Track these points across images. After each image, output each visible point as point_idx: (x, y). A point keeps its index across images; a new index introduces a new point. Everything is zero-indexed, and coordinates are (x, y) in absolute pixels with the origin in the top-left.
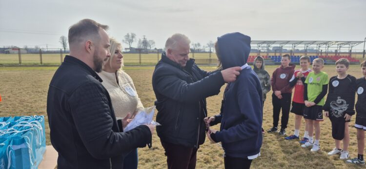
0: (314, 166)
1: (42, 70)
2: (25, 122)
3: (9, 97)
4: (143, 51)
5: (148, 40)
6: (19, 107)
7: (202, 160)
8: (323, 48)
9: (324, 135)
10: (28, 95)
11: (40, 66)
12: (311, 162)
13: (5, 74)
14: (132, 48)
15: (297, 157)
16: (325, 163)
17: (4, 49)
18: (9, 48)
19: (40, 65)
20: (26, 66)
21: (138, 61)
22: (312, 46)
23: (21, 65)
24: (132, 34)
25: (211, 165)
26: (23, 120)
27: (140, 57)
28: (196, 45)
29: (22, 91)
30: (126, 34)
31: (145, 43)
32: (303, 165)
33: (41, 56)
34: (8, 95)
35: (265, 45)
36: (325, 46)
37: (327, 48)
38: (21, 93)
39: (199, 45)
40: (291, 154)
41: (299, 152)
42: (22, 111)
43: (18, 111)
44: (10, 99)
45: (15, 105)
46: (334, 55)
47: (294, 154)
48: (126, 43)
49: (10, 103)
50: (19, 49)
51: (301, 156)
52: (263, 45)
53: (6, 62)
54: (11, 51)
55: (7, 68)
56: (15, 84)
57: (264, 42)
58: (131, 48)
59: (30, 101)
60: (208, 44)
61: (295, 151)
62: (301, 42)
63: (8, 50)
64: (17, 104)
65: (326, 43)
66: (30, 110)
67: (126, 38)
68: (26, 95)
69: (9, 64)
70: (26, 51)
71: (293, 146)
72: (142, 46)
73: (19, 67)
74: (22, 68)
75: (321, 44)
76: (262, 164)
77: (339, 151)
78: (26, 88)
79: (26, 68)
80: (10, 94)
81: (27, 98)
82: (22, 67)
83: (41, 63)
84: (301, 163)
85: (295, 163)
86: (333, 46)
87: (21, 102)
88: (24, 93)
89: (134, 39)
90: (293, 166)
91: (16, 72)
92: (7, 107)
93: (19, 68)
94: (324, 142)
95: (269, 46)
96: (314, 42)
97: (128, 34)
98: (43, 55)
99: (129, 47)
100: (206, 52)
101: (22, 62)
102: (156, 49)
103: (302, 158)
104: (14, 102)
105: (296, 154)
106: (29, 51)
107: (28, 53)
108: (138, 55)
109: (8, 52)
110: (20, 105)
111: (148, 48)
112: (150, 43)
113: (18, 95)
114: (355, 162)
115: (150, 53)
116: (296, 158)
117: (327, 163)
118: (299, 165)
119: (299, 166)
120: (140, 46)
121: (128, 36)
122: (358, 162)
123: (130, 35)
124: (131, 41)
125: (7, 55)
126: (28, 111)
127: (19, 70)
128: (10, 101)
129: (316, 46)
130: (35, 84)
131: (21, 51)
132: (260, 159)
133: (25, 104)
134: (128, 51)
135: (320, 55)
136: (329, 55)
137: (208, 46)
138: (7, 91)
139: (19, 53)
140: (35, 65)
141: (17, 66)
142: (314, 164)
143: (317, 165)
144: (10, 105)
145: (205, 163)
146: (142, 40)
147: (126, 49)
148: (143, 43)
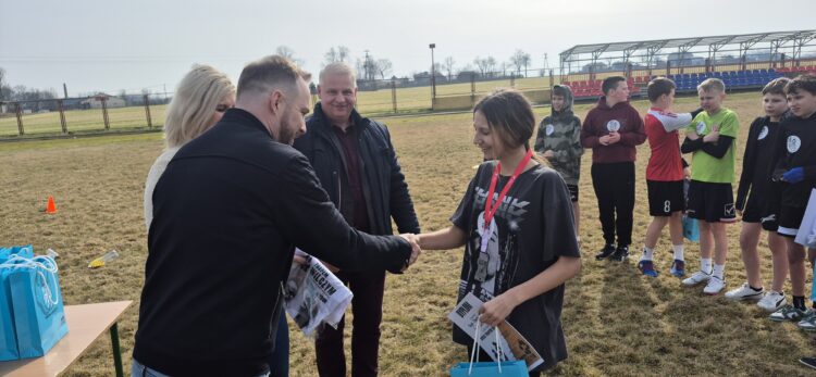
0: (700, 332)
1: (149, 140)
3: (72, 201)
4: (367, 84)
5: (375, 59)
6: (88, 223)
10: (110, 197)
11: (147, 132)
12: (694, 325)
13: (74, 153)
16: (730, 326)
17: (80, 99)
18: (89, 98)
19: (148, 128)
20: (118, 133)
22: (759, 45)
23: (110, 131)
24: (341, 49)
28: (484, 62)
29: (101, 186)
30: (329, 51)
31: (370, 66)
32: (676, 331)
33: (148, 111)
34: (71, 198)
35: (644, 51)
36: (791, 43)
38: (98, 191)
39: (492, 61)
40: (653, 306)
41: (673, 302)
42: (92, 230)
43: (84, 228)
44: (74, 206)
45: (81, 217)
47: (660, 306)
49: (72, 214)
51: (676, 309)
52: (638, 52)
53: (81, 127)
54: (93, 102)
55: (81, 139)
56: (89, 174)
57: (640, 45)
59: (112, 208)
60: (512, 58)
61: (665, 300)
62: (729, 39)
63: (88, 101)
65: (794, 36)
66: (108, 227)
68: (107, 196)
69: (86, 131)
70: (122, 102)
71: (663, 287)
72: (364, 75)
73: (105, 137)
74: (110, 139)
75: (782, 39)
76: (577, 330)
77: (752, 292)
78: (110, 180)
79: (118, 139)
80: (76, 196)
81: (107, 201)
82: (110, 137)
83: (150, 125)
86: (811, 43)
87: (94, 211)
88: (103, 191)
90: (650, 335)
91: (96, 147)
92: (65, 224)
93: (103, 139)
95: (653, 54)
96: (762, 37)
97: (332, 49)
98: (152, 107)
100: (506, 78)
101: (111, 125)
102: (394, 78)
103: (676, 315)
104: (80, 212)
106: (128, 101)
107: (127, 105)
109: (87, 107)
110: (90, 218)
111: (378, 77)
112: (382, 67)
113: (90, 197)
115: (382, 88)
117: (735, 326)
119: (663, 335)
121: (332, 53)
123: (337, 51)
125: (86, 111)
126: (104, 230)
127: (104, 144)
128: (73, 210)
129: (768, 44)
130: (130, 172)
131: (109, 101)
132: (577, 319)
133: (101, 214)
135: (779, 65)
136: (802, 64)
137: (511, 62)
138: (69, 189)
139: (105, 107)
140: (137, 131)
141: (102, 135)
142: (700, 329)
143: (709, 330)
144: (72, 218)
146: (363, 60)
148: (365, 66)
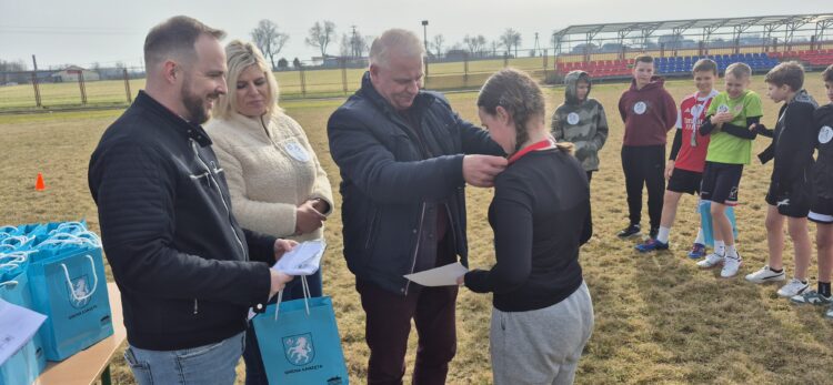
0: (721, 312)
2: (66, 234)
3: (61, 178)
4: (354, 62)
6: (81, 201)
7: (467, 304)
8: (780, 34)
9: (757, 241)
12: (715, 305)
13: (52, 128)
14: (327, 56)
15: (683, 294)
16: (749, 306)
17: (51, 72)
18: (60, 70)
20: (97, 108)
21: (341, 87)
22: (753, 29)
24: (327, 24)
25: (485, 315)
26: (64, 231)
27: (344, 77)
28: (474, 40)
30: (313, 25)
31: (356, 42)
32: (697, 311)
33: (128, 85)
34: (59, 174)
35: (638, 33)
36: (784, 27)
37: (789, 33)
39: (482, 40)
40: (672, 286)
41: (691, 283)
44: (63, 183)
45: (73, 195)
46: (808, 48)
47: (679, 286)
48: (314, 45)
49: (62, 192)
50: (79, 71)
51: (694, 290)
52: (633, 33)
53: (55, 101)
54: (65, 75)
55: (58, 114)
56: (73, 150)
57: (634, 26)
58: (325, 57)
60: (502, 38)
61: (683, 281)
62: (724, 22)
63: (60, 74)
64: (77, 195)
65: (786, 20)
67: (314, 34)
69: (62, 106)
70: (96, 75)
71: (679, 268)
72: (350, 51)
74: (88, 114)
75: (775, 23)
77: (772, 273)
79: (97, 114)
80: (63, 173)
82: (88, 112)
84: (692, 307)
85: (679, 306)
86: (803, 27)
89: (331, 36)
90: (672, 315)
92: (57, 201)
93: (82, 115)
94: (753, 258)
95: (647, 36)
96: (756, 20)
97: (317, 24)
98: (131, 81)
99: (321, 55)
100: (499, 58)
101: (89, 100)
103: (695, 295)
104: (72, 190)
105: (683, 287)
106: (104, 75)
107: (101, 79)
108: (339, 71)
109: (58, 80)
110: (82, 195)
111: (365, 54)
114: (812, 300)
116: (682, 296)
117: (754, 306)
118: (687, 310)
119: (685, 314)
120: (346, 51)
121: (317, 28)
122: (818, 300)
123: (322, 25)
124: (324, 40)
125: (58, 85)
127: (84, 119)
128: (63, 187)
129: (761, 28)
131: (85, 75)
134: (320, 63)
135: (771, 50)
136: (794, 48)
137: (502, 41)
138: (55, 166)
139: (81, 81)
140: (116, 106)
142: (721, 309)
143: (729, 309)
144: (63, 195)
145: (473, 310)
146: (350, 36)
147: (314, 59)
148: (352, 43)
